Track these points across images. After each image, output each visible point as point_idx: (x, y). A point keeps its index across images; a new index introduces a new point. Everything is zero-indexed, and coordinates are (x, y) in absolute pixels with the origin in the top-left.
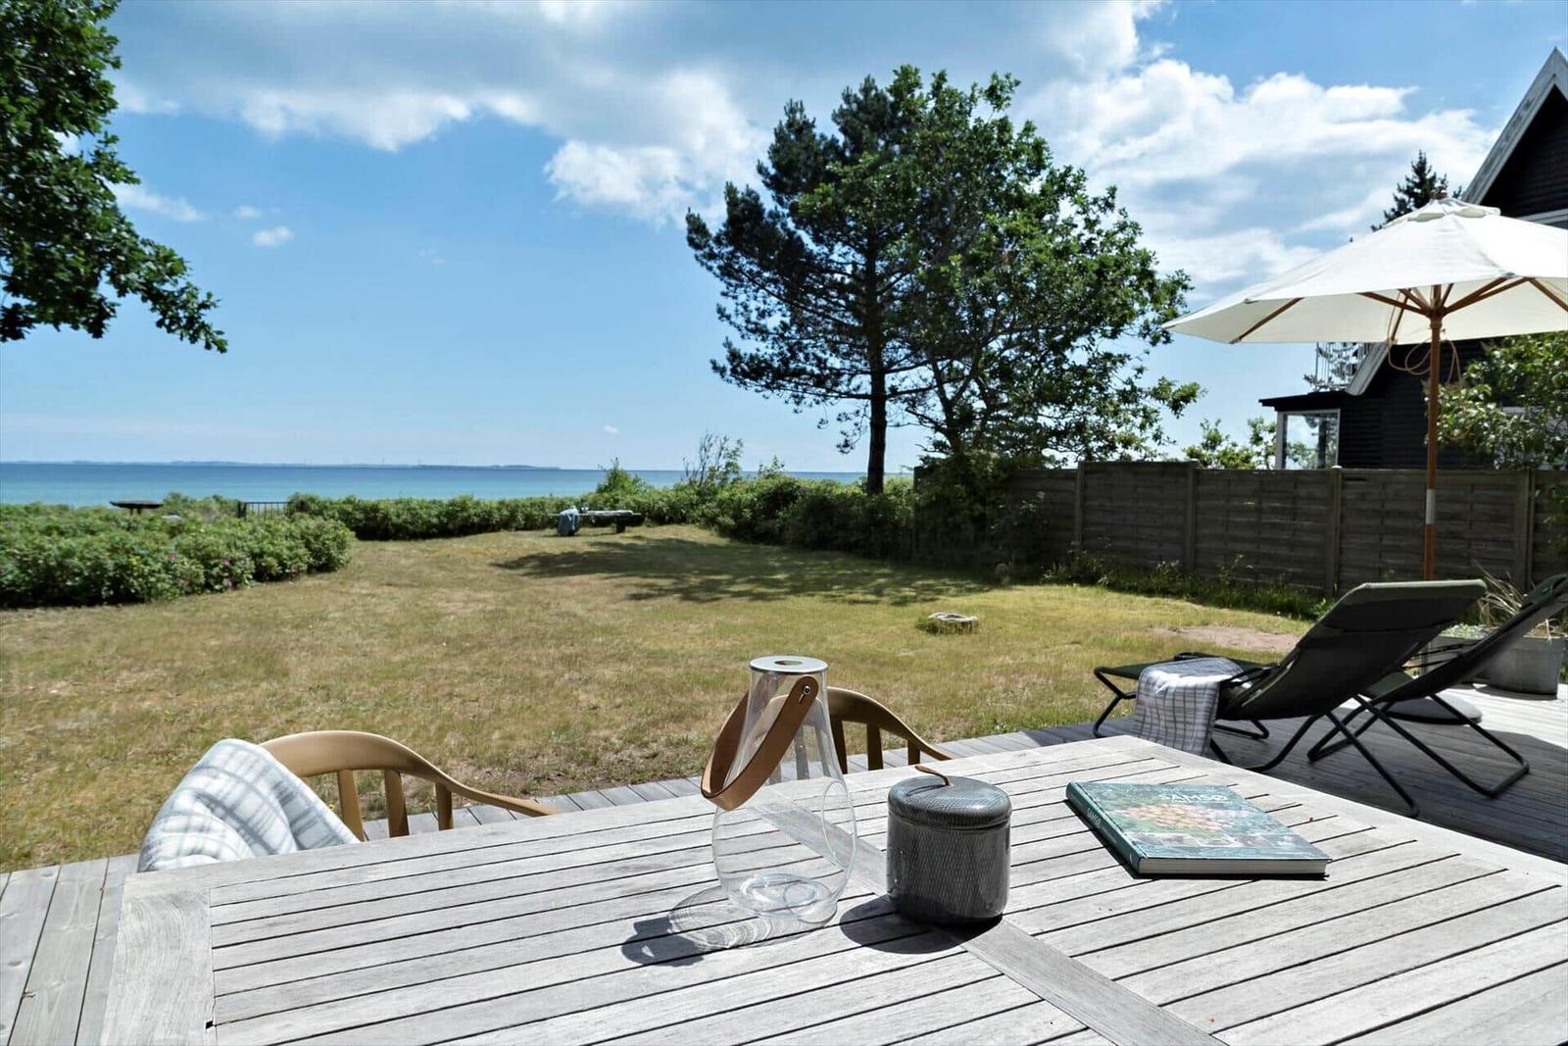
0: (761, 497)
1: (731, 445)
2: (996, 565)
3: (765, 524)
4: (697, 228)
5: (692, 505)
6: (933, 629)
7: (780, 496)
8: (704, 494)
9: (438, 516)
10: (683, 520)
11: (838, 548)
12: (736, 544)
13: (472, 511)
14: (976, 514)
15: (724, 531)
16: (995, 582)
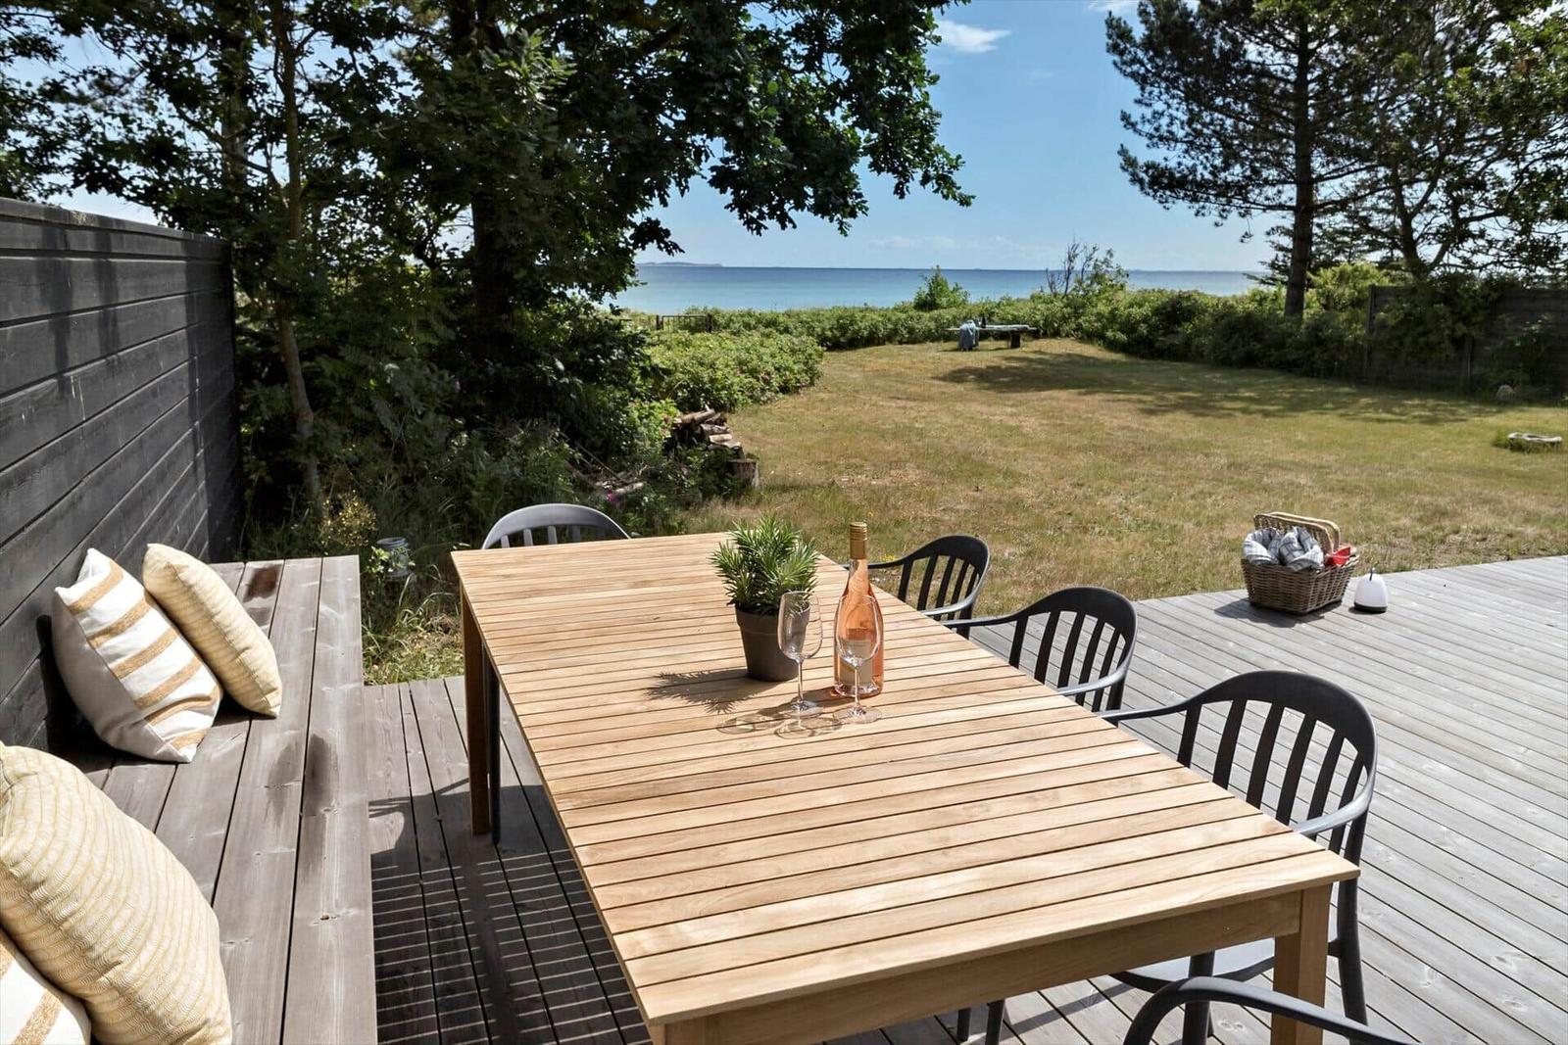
0: (1157, 311)
1: (1100, 255)
2: (1497, 386)
3: (1163, 341)
4: (1118, 32)
5: (1065, 319)
6: (1517, 447)
7: (1176, 312)
8: (1077, 307)
9: (831, 329)
10: (1056, 334)
11: (1270, 366)
12: (1133, 360)
13: (862, 325)
14: (1459, 333)
15: (1112, 345)
16: (1504, 404)
